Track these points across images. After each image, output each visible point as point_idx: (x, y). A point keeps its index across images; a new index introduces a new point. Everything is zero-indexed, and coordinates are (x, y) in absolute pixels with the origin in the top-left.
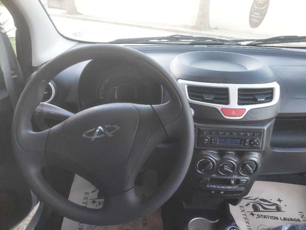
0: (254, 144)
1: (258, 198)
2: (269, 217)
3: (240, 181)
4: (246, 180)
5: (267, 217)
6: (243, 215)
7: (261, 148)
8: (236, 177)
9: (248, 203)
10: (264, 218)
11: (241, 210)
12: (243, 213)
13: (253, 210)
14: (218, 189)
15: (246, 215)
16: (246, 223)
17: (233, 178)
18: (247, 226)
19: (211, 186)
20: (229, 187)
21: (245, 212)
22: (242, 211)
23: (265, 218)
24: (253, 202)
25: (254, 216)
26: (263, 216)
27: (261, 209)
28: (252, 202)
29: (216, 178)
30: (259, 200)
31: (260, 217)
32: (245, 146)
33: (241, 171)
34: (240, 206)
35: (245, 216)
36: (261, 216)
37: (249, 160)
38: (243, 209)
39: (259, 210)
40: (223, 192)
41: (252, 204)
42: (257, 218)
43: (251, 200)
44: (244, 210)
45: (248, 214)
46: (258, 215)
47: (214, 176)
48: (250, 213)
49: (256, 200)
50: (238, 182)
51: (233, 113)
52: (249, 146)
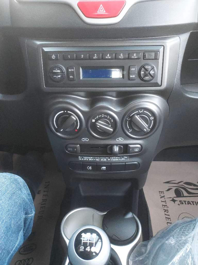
0: (146, 75)
1: (182, 182)
2: (194, 203)
3: (130, 147)
4: (139, 146)
5: (191, 203)
6: (162, 201)
7: (160, 84)
8: (121, 140)
9: (169, 188)
10: (188, 204)
11: (160, 196)
12: (163, 199)
13: (175, 196)
14: (97, 162)
15: (165, 202)
16: (165, 211)
17: (118, 143)
18: (165, 214)
19: (86, 159)
20: (115, 159)
21: (165, 198)
22: (161, 198)
23: (190, 204)
24: (176, 187)
25: (176, 202)
26: (187, 203)
27: (185, 194)
28: (174, 186)
29: (89, 143)
30: (184, 183)
31: (183, 204)
32: (130, 82)
33: (128, 131)
34: (160, 192)
35: (164, 204)
36: (184, 202)
37: (141, 109)
38: (162, 195)
39: (182, 196)
40: (105, 168)
41: (174, 188)
42: (179, 205)
43: (174, 184)
44: (164, 196)
45: (168, 201)
46: (180, 201)
47: (85, 140)
48: (171, 199)
49: (179, 184)
50: (125, 149)
51: (101, 11)
52: (138, 81)
